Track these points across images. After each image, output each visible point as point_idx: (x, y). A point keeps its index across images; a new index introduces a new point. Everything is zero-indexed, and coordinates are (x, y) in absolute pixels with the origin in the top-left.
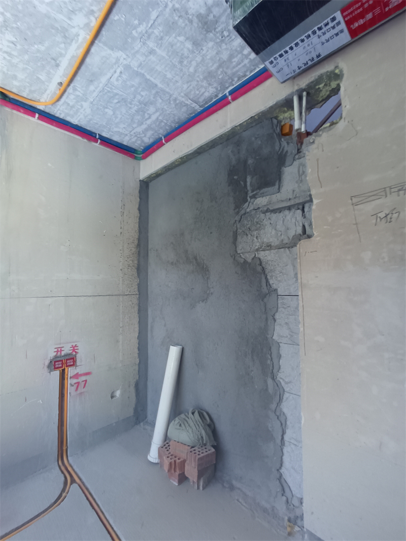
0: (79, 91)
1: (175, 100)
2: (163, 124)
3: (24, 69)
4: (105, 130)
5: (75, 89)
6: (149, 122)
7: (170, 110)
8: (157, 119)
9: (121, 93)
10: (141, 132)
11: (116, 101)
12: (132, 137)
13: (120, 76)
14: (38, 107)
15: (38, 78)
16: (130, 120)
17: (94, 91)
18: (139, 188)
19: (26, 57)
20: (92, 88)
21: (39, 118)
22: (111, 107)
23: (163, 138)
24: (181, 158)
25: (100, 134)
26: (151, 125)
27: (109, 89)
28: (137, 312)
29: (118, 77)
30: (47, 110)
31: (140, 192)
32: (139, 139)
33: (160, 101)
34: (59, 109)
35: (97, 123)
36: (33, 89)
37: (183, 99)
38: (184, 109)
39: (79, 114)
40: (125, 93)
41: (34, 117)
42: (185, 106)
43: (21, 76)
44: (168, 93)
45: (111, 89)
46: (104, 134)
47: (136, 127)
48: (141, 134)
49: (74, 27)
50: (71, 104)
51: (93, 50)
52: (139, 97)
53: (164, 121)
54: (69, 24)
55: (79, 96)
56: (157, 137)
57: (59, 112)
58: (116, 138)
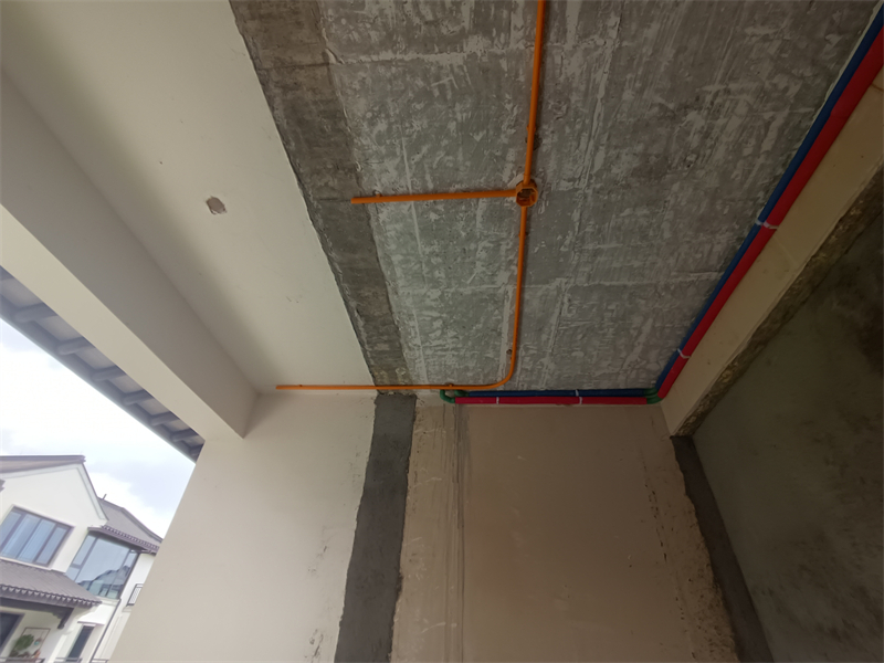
0: (533, 349)
1: (667, 287)
2: (668, 331)
3: (472, 356)
4: (585, 381)
5: (527, 349)
6: (642, 339)
7: (668, 305)
8: (654, 328)
9: (582, 323)
10: (639, 360)
11: (580, 336)
12: (629, 372)
13: (570, 305)
14: (498, 390)
15: (487, 358)
16: (612, 351)
17: (549, 339)
18: (674, 452)
20: (544, 337)
21: (501, 402)
22: (578, 347)
23: (680, 351)
24: (728, 368)
25: (580, 388)
26: (648, 341)
27: (565, 327)
29: (569, 308)
30: (508, 389)
31: (679, 459)
32: (641, 370)
33: (643, 302)
34: (519, 381)
35: (570, 377)
36: (486, 372)
38: (692, 291)
39: (543, 375)
40: (588, 321)
41: (495, 402)
42: (690, 286)
44: (649, 285)
45: (567, 325)
46: (586, 387)
47: (626, 356)
48: (641, 362)
49: (500, 288)
52: (608, 315)
53: (667, 326)
54: (495, 288)
55: (534, 354)
56: (670, 354)
57: (520, 384)
58: (605, 385)
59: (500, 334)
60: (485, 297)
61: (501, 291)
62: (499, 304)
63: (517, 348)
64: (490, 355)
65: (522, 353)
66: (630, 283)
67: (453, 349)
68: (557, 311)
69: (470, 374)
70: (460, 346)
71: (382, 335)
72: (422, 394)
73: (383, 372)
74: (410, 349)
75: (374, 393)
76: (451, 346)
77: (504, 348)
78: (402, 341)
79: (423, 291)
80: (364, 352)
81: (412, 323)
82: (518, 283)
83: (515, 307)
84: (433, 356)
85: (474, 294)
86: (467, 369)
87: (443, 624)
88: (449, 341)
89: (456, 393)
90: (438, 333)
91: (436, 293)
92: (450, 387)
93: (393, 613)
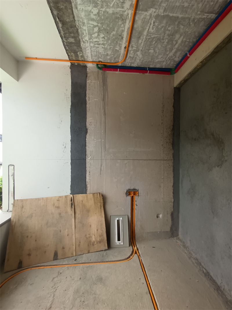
0: (134, 47)
1: (194, 20)
2: (187, 43)
3: (110, 48)
4: (151, 64)
5: (132, 47)
6: (176, 46)
7: (191, 30)
8: (182, 41)
9: (156, 36)
10: (173, 56)
11: (154, 42)
12: (168, 61)
13: (154, 26)
14: (119, 65)
15: (116, 50)
16: (164, 51)
17: (142, 42)
18: (173, 93)
19: (110, 42)
20: (140, 41)
21: (119, 71)
22: (152, 48)
23: (188, 53)
24: (201, 62)
25: (149, 67)
26: (178, 47)
27: (149, 37)
28: (172, 171)
29: (153, 27)
30: (123, 65)
31: (174, 95)
32: (172, 60)
33: (182, 27)
34: (127, 62)
35: (146, 61)
36: (115, 57)
37: (200, 16)
38: (202, 23)
39: (137, 60)
40: (159, 35)
41: (117, 71)
42: (202, 20)
43: (109, 53)
44: (187, 18)
45: (150, 36)
46: (151, 66)
47: (169, 54)
48: (173, 57)
49: (125, 11)
50: (132, 56)
51: (137, 18)
52: (167, 32)
53: (187, 40)
54: (123, 11)
55: (135, 50)
56: (184, 54)
57: (128, 63)
58: (158, 66)
59: (122, 38)
60: (118, 16)
61: (126, 13)
62: (124, 21)
63: (129, 46)
64: (117, 49)
65: (130, 49)
66: (180, 16)
67: (102, 44)
68: (148, 28)
69: (108, 57)
70: (105, 43)
71: (71, 33)
72: (89, 65)
73: (72, 54)
74: (84, 42)
75: (69, 64)
76: (101, 42)
77: (123, 46)
78: (80, 37)
79: (90, 8)
80: (63, 42)
81: (84, 28)
82: (134, 9)
83: (131, 24)
84: (94, 47)
85: (113, 14)
86: (107, 55)
87: (100, 140)
88: (101, 39)
89: (103, 66)
90: (96, 35)
91: (95, 11)
92: (100, 63)
93: (86, 138)
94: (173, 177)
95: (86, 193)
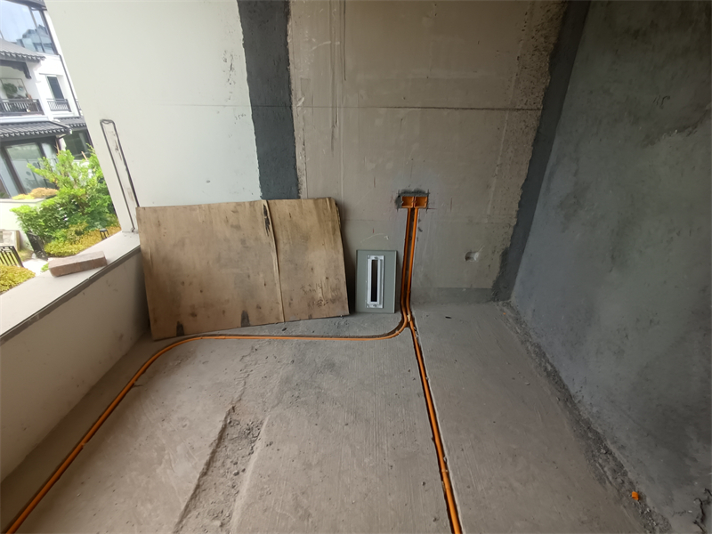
87: (329, 42)
93: (286, 35)
94: (531, 161)
95: (299, 198)
